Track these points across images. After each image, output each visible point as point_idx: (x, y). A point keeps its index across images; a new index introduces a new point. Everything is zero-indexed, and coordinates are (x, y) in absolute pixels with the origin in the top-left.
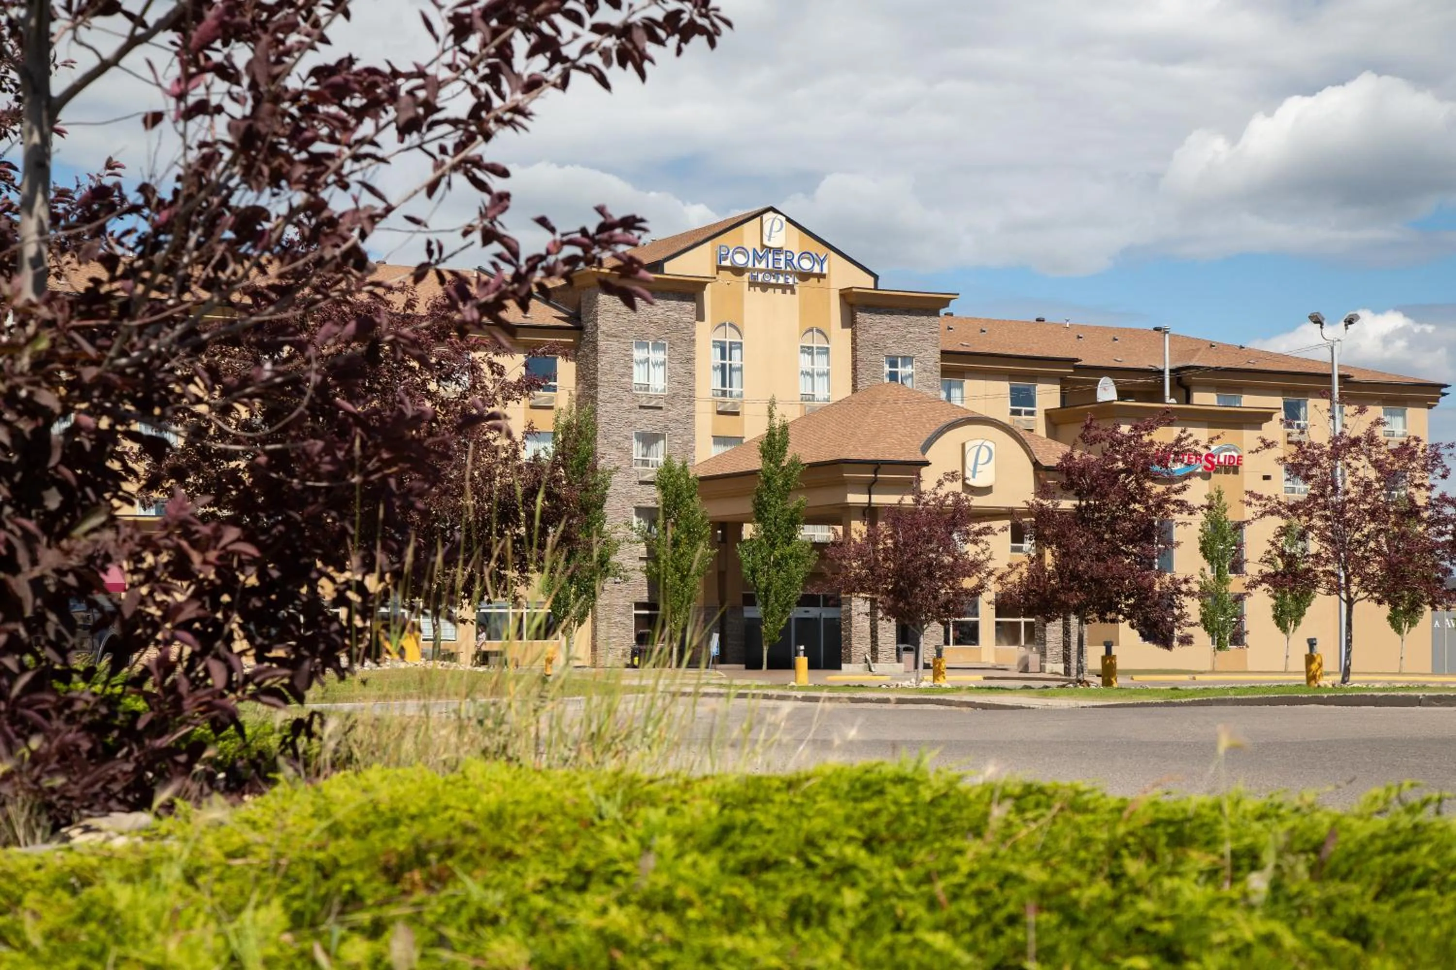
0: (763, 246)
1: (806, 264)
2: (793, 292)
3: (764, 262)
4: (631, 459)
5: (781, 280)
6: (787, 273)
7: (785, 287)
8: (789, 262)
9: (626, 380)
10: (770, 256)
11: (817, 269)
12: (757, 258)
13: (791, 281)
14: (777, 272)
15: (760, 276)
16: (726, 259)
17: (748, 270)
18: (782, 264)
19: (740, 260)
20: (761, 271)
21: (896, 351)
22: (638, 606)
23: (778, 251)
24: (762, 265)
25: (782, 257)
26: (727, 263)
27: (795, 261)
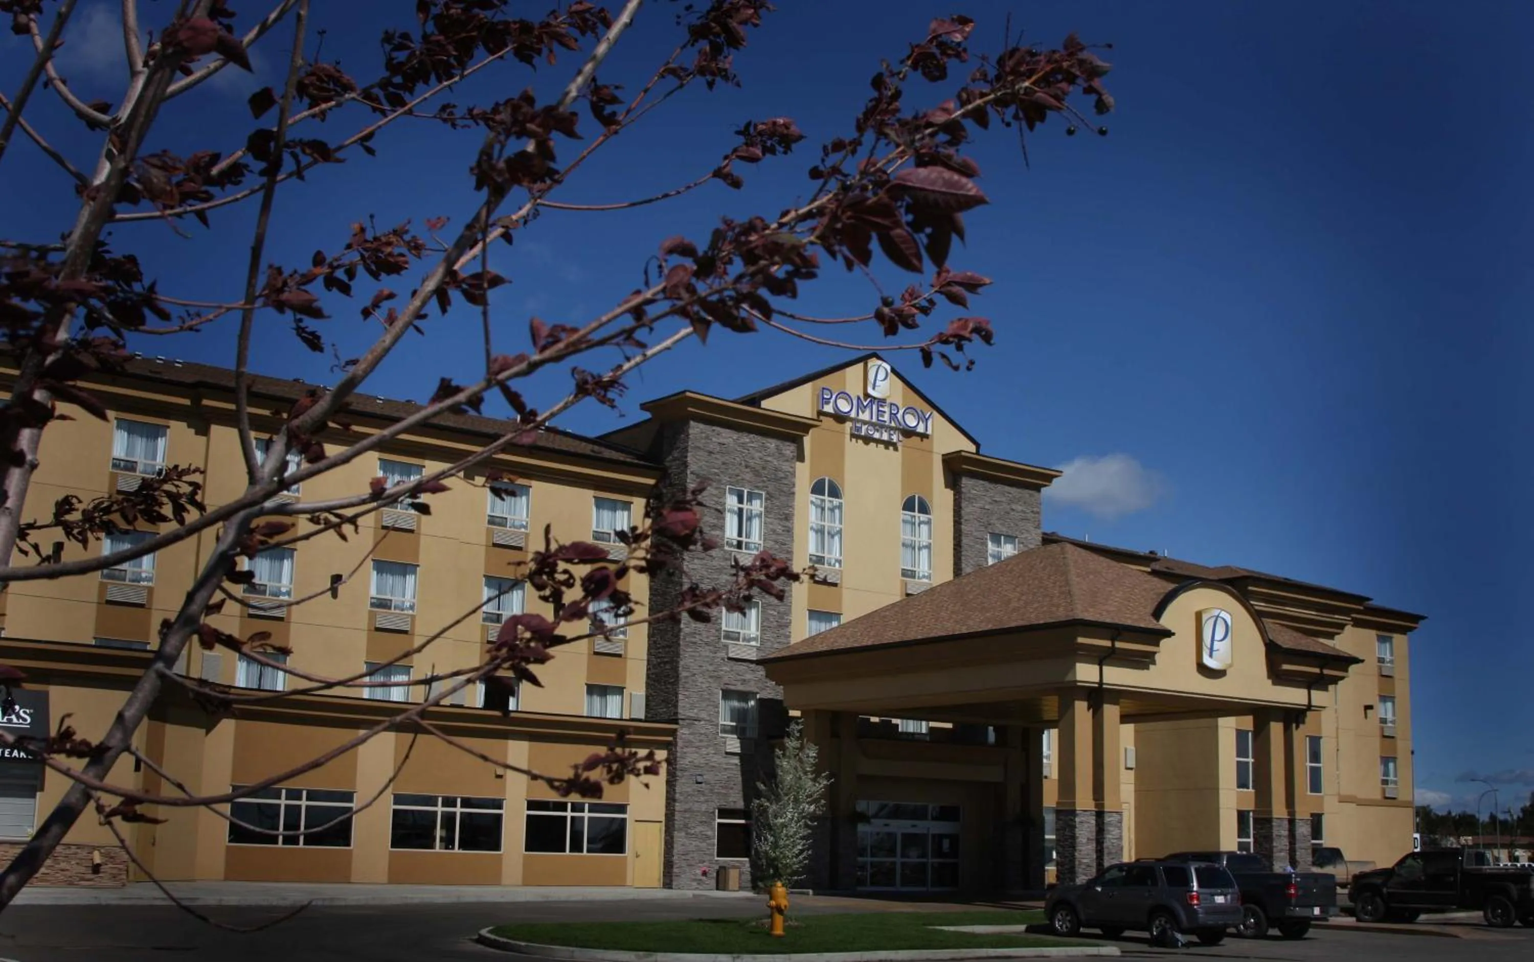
0: (867, 395)
1: (911, 421)
2: (896, 449)
3: (868, 412)
4: (719, 630)
5: (885, 437)
6: (892, 428)
7: (888, 444)
8: (893, 416)
9: (718, 533)
10: (875, 407)
11: (921, 429)
12: (861, 407)
13: (895, 438)
14: (880, 426)
15: (864, 428)
16: (828, 403)
17: (851, 420)
18: (886, 417)
19: (844, 406)
20: (864, 422)
21: (999, 528)
22: (724, 813)
23: (882, 401)
24: (865, 416)
25: (886, 409)
26: (829, 408)
27: (899, 416)
